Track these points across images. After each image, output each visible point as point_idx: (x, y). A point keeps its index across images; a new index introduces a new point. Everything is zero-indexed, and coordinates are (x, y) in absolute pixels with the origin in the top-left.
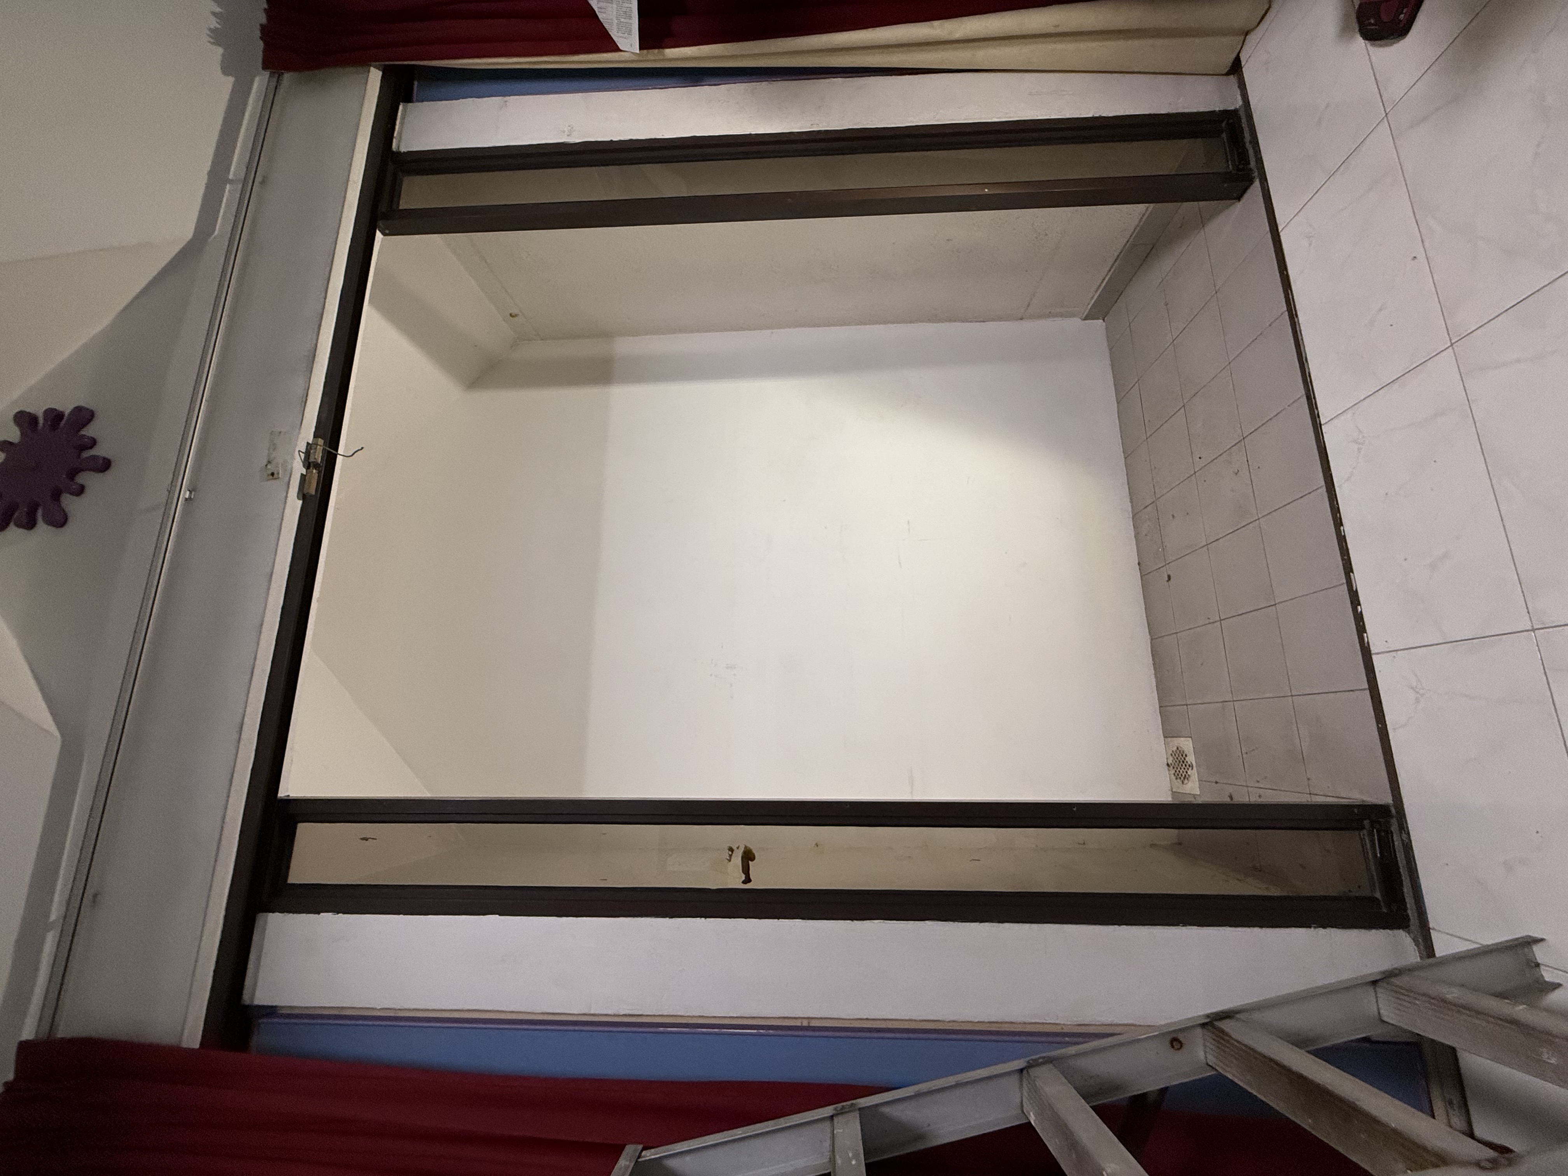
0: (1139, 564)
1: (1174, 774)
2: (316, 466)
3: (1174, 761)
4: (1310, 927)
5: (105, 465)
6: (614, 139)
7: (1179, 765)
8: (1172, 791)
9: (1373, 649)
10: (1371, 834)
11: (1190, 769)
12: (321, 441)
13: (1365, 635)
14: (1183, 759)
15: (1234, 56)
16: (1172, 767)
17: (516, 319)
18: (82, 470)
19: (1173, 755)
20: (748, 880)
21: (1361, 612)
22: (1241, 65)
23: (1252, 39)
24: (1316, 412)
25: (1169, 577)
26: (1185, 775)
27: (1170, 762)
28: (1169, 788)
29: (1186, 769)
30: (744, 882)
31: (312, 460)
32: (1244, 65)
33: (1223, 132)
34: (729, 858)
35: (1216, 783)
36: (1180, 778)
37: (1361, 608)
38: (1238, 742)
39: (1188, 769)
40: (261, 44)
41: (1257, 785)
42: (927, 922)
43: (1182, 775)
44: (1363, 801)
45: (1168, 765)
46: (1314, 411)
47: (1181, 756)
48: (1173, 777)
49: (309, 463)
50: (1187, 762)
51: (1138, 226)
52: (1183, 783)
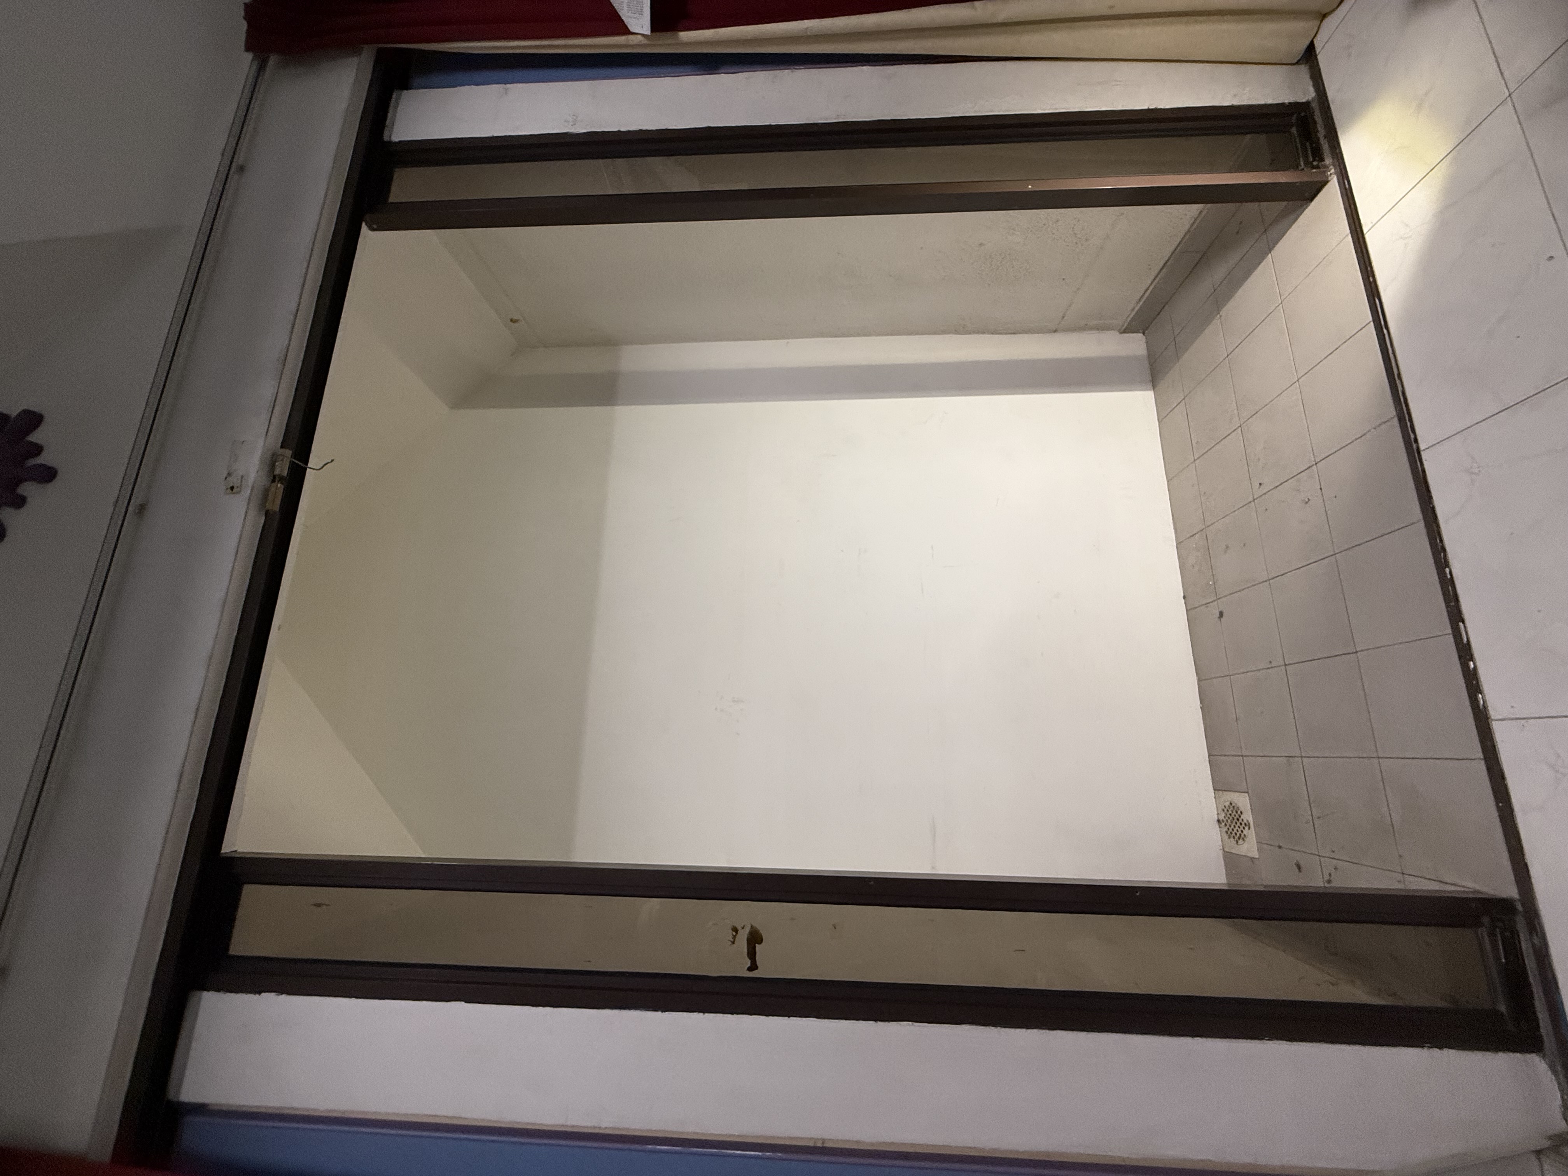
0: (1184, 597)
1: (1227, 832)
2: (281, 479)
3: (1227, 818)
4: (1423, 1047)
5: (48, 475)
6: (622, 130)
7: (1232, 823)
8: (1224, 850)
9: (1493, 713)
10: (1492, 935)
11: (1247, 828)
12: (289, 453)
13: (1480, 696)
14: (1237, 816)
15: (1307, 42)
16: (1223, 824)
17: (516, 325)
18: (26, 480)
19: (1225, 810)
20: (753, 967)
21: (1475, 668)
22: (1315, 51)
23: (1331, 22)
24: (1412, 436)
25: (1221, 614)
26: (1240, 835)
27: (1221, 817)
28: (1221, 848)
29: (1242, 828)
30: (750, 969)
31: (277, 472)
32: (1320, 52)
33: (1292, 126)
34: (732, 940)
35: (1280, 847)
36: (1234, 838)
37: (1474, 664)
38: (1307, 804)
39: (1244, 828)
40: (244, 25)
41: (1333, 855)
42: (964, 1026)
43: (1236, 834)
44: (1479, 892)
45: (1219, 821)
46: (1409, 436)
47: (1235, 813)
48: (1226, 837)
49: (274, 477)
50: (1243, 820)
51: (1189, 231)
52: (1237, 842)
